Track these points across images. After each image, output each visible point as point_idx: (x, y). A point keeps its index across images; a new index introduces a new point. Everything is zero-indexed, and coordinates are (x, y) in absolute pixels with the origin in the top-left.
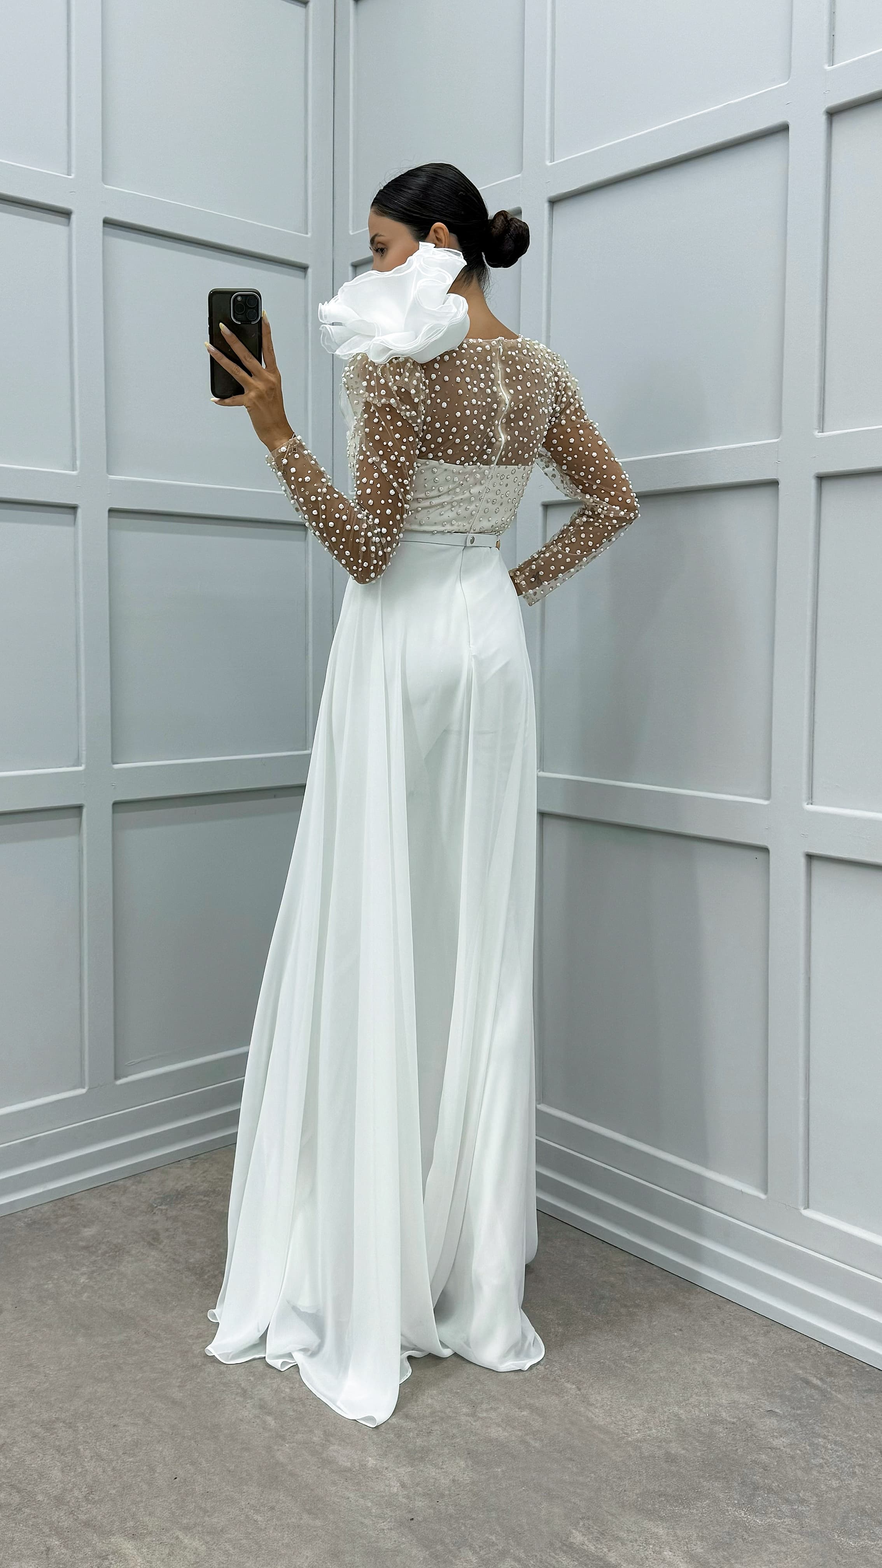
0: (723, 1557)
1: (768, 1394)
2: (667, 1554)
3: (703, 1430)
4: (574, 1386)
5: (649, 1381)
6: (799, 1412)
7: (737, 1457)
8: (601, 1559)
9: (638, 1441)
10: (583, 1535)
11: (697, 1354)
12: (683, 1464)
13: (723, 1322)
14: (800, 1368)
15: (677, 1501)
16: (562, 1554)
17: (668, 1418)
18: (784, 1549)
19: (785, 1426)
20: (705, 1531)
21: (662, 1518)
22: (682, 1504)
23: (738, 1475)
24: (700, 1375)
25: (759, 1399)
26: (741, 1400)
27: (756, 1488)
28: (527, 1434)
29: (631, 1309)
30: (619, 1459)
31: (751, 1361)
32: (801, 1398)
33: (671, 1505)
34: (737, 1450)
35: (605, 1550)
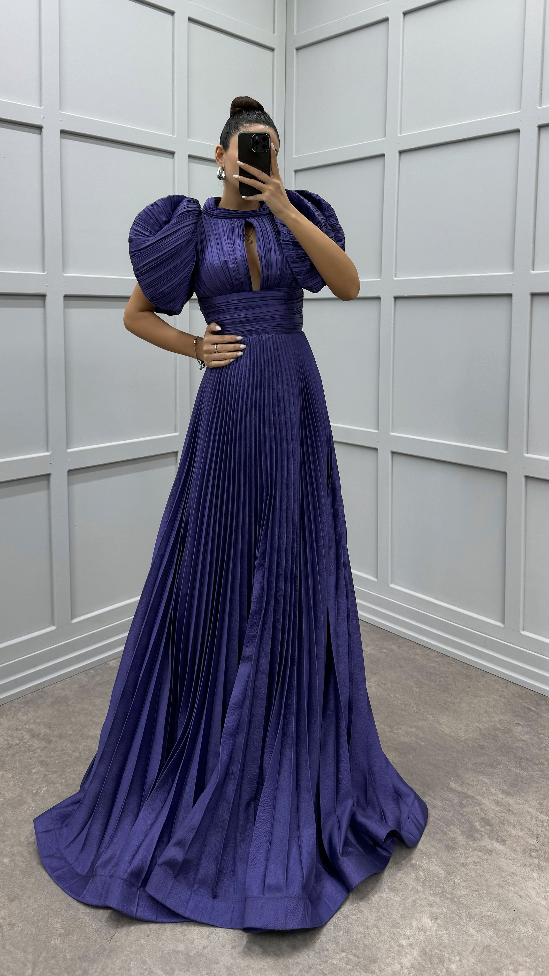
0: (516, 790)
1: (515, 716)
2: (492, 790)
3: (492, 734)
4: (431, 716)
5: (462, 712)
6: (530, 723)
7: (509, 745)
8: (465, 794)
9: (465, 740)
10: (455, 784)
11: (479, 698)
12: (487, 749)
13: (487, 683)
14: (526, 703)
15: (489, 766)
16: (448, 792)
17: (475, 729)
18: (540, 785)
19: (525, 730)
20: (505, 779)
21: (486, 775)
22: (492, 767)
23: (512, 753)
24: (483, 708)
25: (511, 718)
26: (504, 719)
27: (521, 759)
28: (418, 739)
29: (445, 679)
30: (460, 749)
31: (503, 700)
32: (529, 716)
33: (487, 768)
34: (508, 742)
35: (466, 790)
